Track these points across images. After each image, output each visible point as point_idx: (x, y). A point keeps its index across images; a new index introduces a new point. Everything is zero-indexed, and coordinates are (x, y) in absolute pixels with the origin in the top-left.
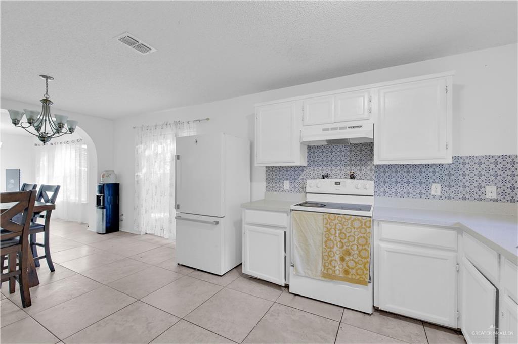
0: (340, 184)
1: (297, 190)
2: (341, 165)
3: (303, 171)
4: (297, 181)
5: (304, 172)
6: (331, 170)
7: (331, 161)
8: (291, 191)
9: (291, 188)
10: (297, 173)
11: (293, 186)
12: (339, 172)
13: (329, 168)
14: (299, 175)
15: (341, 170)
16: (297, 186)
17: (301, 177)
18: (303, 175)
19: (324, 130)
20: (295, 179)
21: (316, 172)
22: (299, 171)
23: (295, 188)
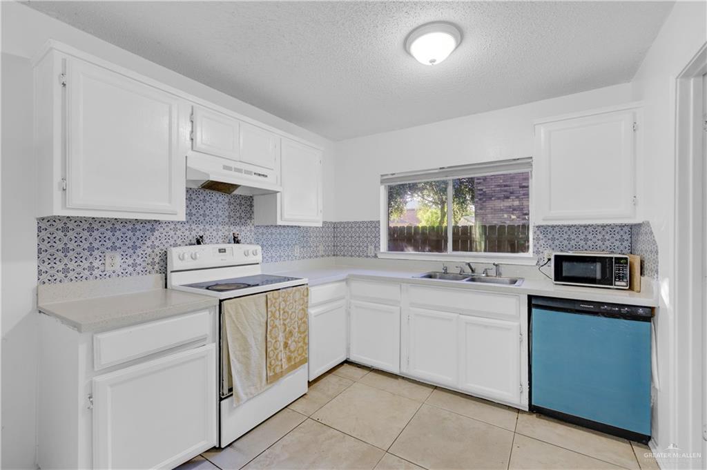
0: (225, 252)
1: (139, 269)
2: (217, 223)
3: (153, 230)
4: (139, 252)
5: (156, 234)
6: (204, 230)
7: (204, 215)
8: (124, 273)
9: (125, 266)
10: (138, 234)
11: (130, 261)
12: (215, 233)
13: (201, 227)
14: (144, 239)
15: (217, 230)
16: (139, 261)
17: (149, 243)
18: (153, 238)
19: (226, 168)
20: (135, 248)
21: (179, 233)
22: (143, 230)
23: (134, 265)
